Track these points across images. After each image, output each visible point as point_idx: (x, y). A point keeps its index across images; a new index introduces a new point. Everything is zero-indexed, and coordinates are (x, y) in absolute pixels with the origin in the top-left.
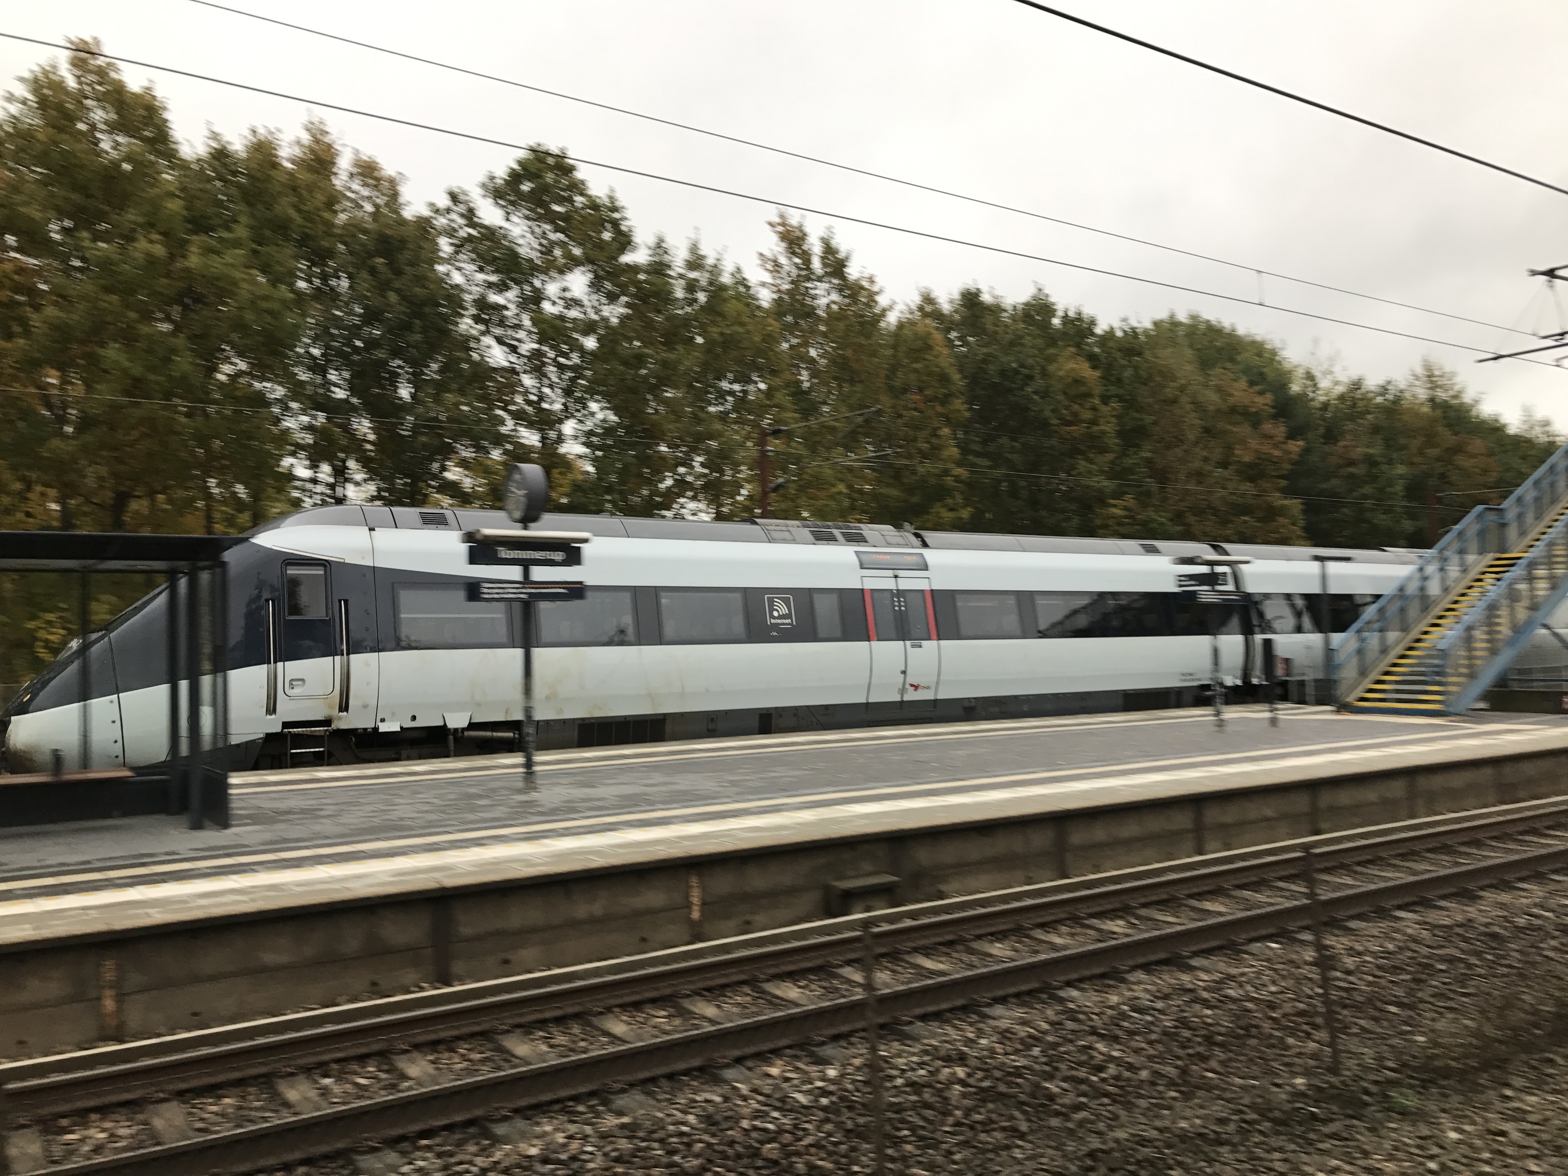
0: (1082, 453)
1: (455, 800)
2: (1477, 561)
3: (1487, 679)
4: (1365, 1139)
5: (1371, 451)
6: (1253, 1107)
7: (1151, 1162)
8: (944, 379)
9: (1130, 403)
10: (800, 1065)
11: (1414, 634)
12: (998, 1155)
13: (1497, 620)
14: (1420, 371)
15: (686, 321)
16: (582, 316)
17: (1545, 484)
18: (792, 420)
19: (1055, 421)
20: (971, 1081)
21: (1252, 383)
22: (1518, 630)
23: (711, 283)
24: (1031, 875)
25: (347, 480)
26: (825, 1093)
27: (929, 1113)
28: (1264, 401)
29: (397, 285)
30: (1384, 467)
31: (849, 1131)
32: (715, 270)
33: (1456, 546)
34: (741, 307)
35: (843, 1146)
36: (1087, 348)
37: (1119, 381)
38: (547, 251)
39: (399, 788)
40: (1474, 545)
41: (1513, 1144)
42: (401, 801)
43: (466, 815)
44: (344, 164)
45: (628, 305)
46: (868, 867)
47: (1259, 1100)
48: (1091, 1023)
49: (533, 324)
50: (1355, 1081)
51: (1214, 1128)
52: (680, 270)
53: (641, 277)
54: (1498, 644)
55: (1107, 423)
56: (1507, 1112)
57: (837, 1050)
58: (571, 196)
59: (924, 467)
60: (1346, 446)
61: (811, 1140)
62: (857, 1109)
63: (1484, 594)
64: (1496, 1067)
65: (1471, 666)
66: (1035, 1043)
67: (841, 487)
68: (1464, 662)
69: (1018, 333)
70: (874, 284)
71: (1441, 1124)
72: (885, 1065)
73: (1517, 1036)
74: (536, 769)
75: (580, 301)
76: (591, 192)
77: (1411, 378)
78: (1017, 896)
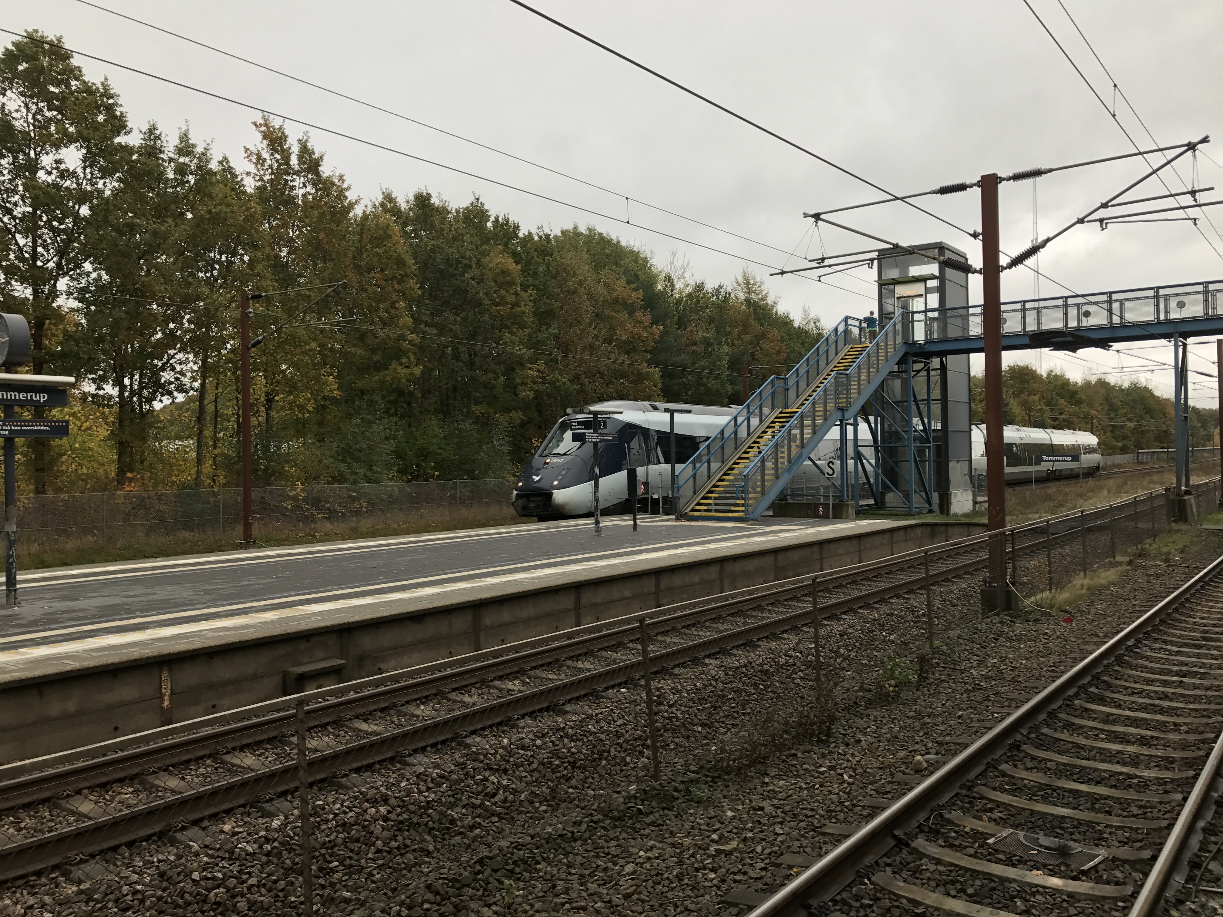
0: (507, 327)
2: (770, 414)
5: (708, 335)
6: (599, 810)
7: (524, 861)
8: (400, 262)
9: (543, 292)
10: (250, 820)
11: (729, 464)
13: (781, 455)
14: (741, 280)
16: (75, 186)
17: (813, 361)
18: (271, 287)
19: (487, 302)
20: (391, 816)
21: (629, 282)
22: (793, 461)
26: (268, 840)
27: (356, 846)
28: (637, 296)
30: (716, 347)
31: (287, 869)
32: (204, 158)
33: (757, 402)
34: (228, 190)
35: (281, 883)
36: (512, 247)
37: (535, 274)
38: (43, 125)
40: (768, 402)
41: (767, 815)
45: (120, 180)
46: (321, 654)
47: (603, 805)
48: (487, 761)
49: (26, 189)
50: (669, 783)
51: (571, 829)
52: (171, 155)
53: (134, 157)
54: (780, 472)
55: (526, 305)
56: (765, 793)
57: (283, 804)
58: (67, 80)
59: (384, 332)
60: (691, 331)
61: (253, 881)
62: (295, 850)
63: (773, 437)
64: (760, 762)
65: (763, 486)
66: (443, 781)
67: (314, 345)
68: (759, 483)
69: (460, 231)
70: (344, 181)
71: (723, 806)
72: (321, 812)
73: (773, 740)
74: (18, 586)
75: (74, 172)
76: (86, 79)
77: (735, 284)
78: (438, 668)
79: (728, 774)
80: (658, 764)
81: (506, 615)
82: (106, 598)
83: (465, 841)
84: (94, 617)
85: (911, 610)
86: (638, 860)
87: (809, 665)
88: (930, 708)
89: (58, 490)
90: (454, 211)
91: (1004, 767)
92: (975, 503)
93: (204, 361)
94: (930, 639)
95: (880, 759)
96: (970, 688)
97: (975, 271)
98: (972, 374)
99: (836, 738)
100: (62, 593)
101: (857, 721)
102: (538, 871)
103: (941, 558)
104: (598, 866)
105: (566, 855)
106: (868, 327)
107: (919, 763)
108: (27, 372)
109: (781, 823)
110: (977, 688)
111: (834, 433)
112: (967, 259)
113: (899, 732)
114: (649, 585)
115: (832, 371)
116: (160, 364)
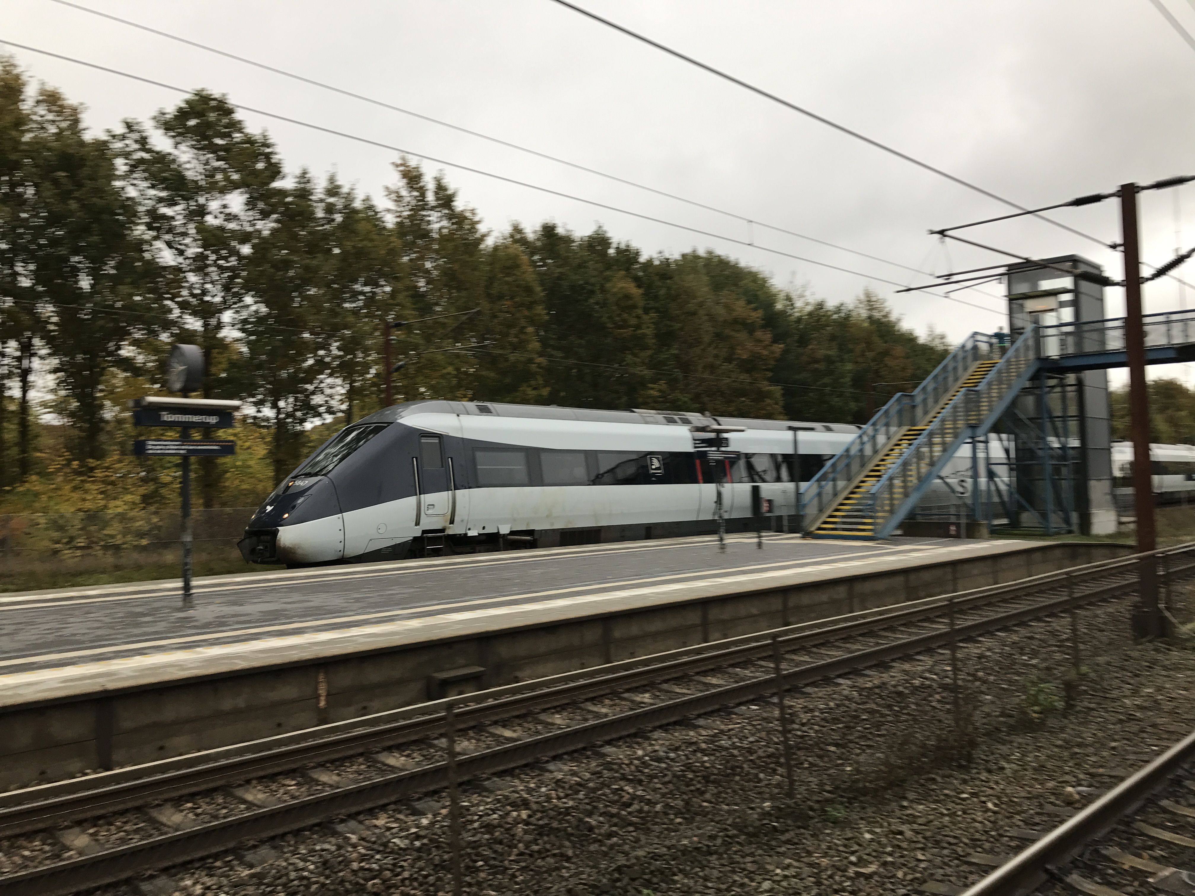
0: (629, 349)
1: (122, 617)
2: (897, 432)
3: (901, 514)
4: (809, 843)
5: (829, 353)
6: (734, 825)
7: (661, 872)
8: (528, 290)
9: (664, 314)
10: (401, 816)
11: (856, 483)
12: (550, 875)
13: (910, 473)
14: (862, 297)
15: (325, 236)
16: (238, 228)
17: (940, 378)
18: (411, 316)
19: (610, 325)
20: (532, 820)
21: (749, 302)
22: (922, 480)
23: (346, 207)
24: (584, 661)
25: (34, 355)
26: (418, 837)
27: (499, 848)
28: (757, 315)
29: (76, 194)
30: (838, 364)
31: (436, 865)
32: (349, 198)
33: (883, 421)
34: (369, 227)
35: (431, 878)
36: (633, 272)
37: (656, 298)
38: (210, 174)
39: (73, 609)
40: (895, 420)
41: (907, 840)
42: (74, 620)
43: (132, 630)
44: (31, 92)
45: (277, 221)
46: (462, 661)
47: (738, 820)
48: (622, 771)
49: (197, 232)
50: (804, 802)
51: (706, 843)
52: (321, 196)
53: (289, 199)
54: (909, 490)
55: (647, 327)
56: (904, 817)
57: (430, 803)
58: (231, 132)
59: (514, 356)
60: (813, 349)
61: (406, 874)
62: (443, 848)
63: (901, 455)
64: (897, 785)
65: (892, 505)
66: (581, 789)
67: (450, 369)
68: (887, 502)
69: (584, 258)
70: (475, 215)
71: (860, 828)
72: (466, 813)
73: (911, 763)
74: (193, 591)
75: (238, 216)
76: (247, 132)
77: (856, 302)
78: (573, 679)
79: (864, 795)
80: (792, 782)
81: (635, 629)
82: (268, 604)
83: (604, 848)
84: (258, 621)
85: (1053, 633)
86: (775, 878)
87: (945, 687)
88: (1080, 737)
89: (224, 504)
90: (578, 240)
91: (1165, 803)
92: (1120, 523)
93: (351, 385)
94: (1076, 665)
95: (1027, 788)
96: (1123, 718)
97: (1114, 284)
98: (1111, 389)
99: (977, 764)
101: (999, 747)
102: (675, 882)
103: (1083, 581)
104: (735, 881)
105: (703, 868)
107: (1071, 794)
108: (197, 397)
109: (923, 849)
110: (1131, 718)
111: (965, 450)
112: (1103, 272)
113: (1046, 761)
114: (776, 604)
115: (961, 388)
116: (311, 388)
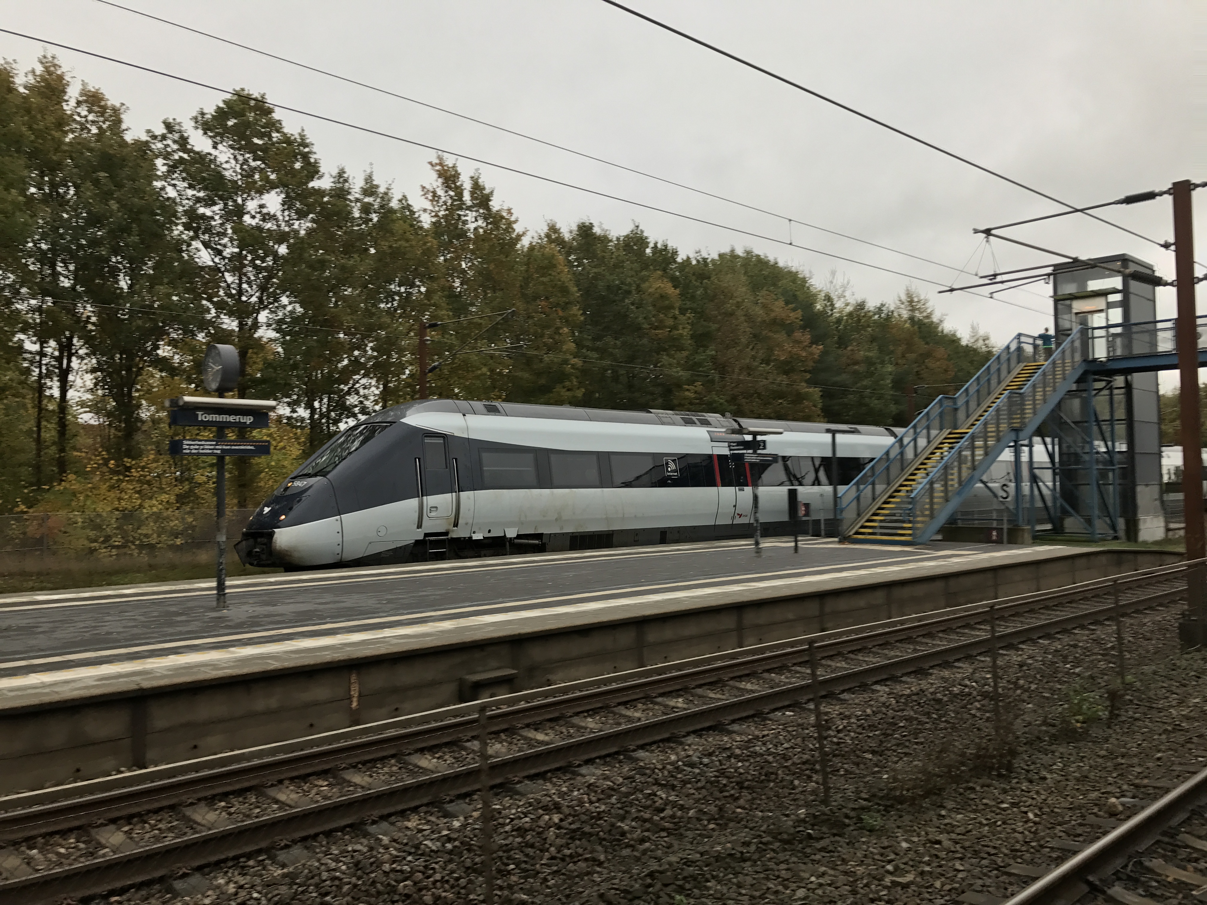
0: (665, 350)
1: (157, 617)
2: (939, 435)
3: (942, 519)
4: (844, 851)
5: (870, 354)
6: (768, 832)
7: (694, 878)
8: (564, 290)
9: (701, 314)
10: (433, 819)
11: (895, 486)
12: (582, 880)
13: (951, 477)
14: (904, 298)
15: (361, 236)
16: (275, 227)
17: (983, 381)
18: (446, 316)
19: (646, 326)
20: (564, 824)
21: (787, 303)
22: (963, 484)
23: (382, 207)
24: (617, 665)
25: (72, 354)
26: (449, 839)
27: (530, 851)
28: (795, 316)
29: (117, 195)
30: (879, 366)
31: (468, 868)
32: (386, 197)
33: (924, 423)
34: (406, 227)
35: (463, 880)
36: (670, 271)
37: (693, 298)
38: (248, 174)
39: (108, 608)
40: (936, 423)
41: (945, 849)
42: (109, 618)
43: (166, 629)
44: (73, 93)
45: (313, 221)
46: (494, 664)
47: (773, 827)
48: (655, 776)
49: (234, 232)
50: (840, 809)
51: (741, 849)
52: (357, 196)
53: (326, 199)
54: (950, 494)
55: (684, 328)
56: (942, 826)
57: (462, 806)
58: (270, 132)
59: (548, 357)
60: (852, 350)
61: (438, 876)
62: (475, 851)
63: (942, 458)
64: (935, 794)
65: (932, 509)
66: (613, 793)
67: (485, 370)
68: (927, 506)
69: (620, 258)
70: (511, 214)
71: (897, 837)
72: (497, 816)
73: (950, 771)
74: (227, 591)
75: (274, 215)
76: (285, 130)
77: (898, 302)
78: (606, 682)
79: (901, 803)
80: (827, 789)
81: (668, 632)
82: (302, 605)
83: (636, 853)
84: (290, 621)
85: (1097, 641)
86: (810, 886)
87: (985, 695)
88: (1125, 748)
90: (614, 239)
92: (1168, 530)
93: (385, 386)
94: (1121, 674)
95: (1069, 798)
96: (1169, 728)
97: (1166, 284)
98: (1161, 392)
99: (1018, 773)
100: (264, 598)
101: (1041, 757)
102: (708, 889)
103: (1130, 588)
104: (768, 889)
105: (736, 874)
106: (1044, 344)
107: (1114, 805)
108: (233, 397)
109: (961, 859)
110: (1177, 728)
111: (1007, 455)
112: (1154, 271)
113: (1090, 771)
114: (813, 608)
115: (1005, 390)
116: (346, 389)
